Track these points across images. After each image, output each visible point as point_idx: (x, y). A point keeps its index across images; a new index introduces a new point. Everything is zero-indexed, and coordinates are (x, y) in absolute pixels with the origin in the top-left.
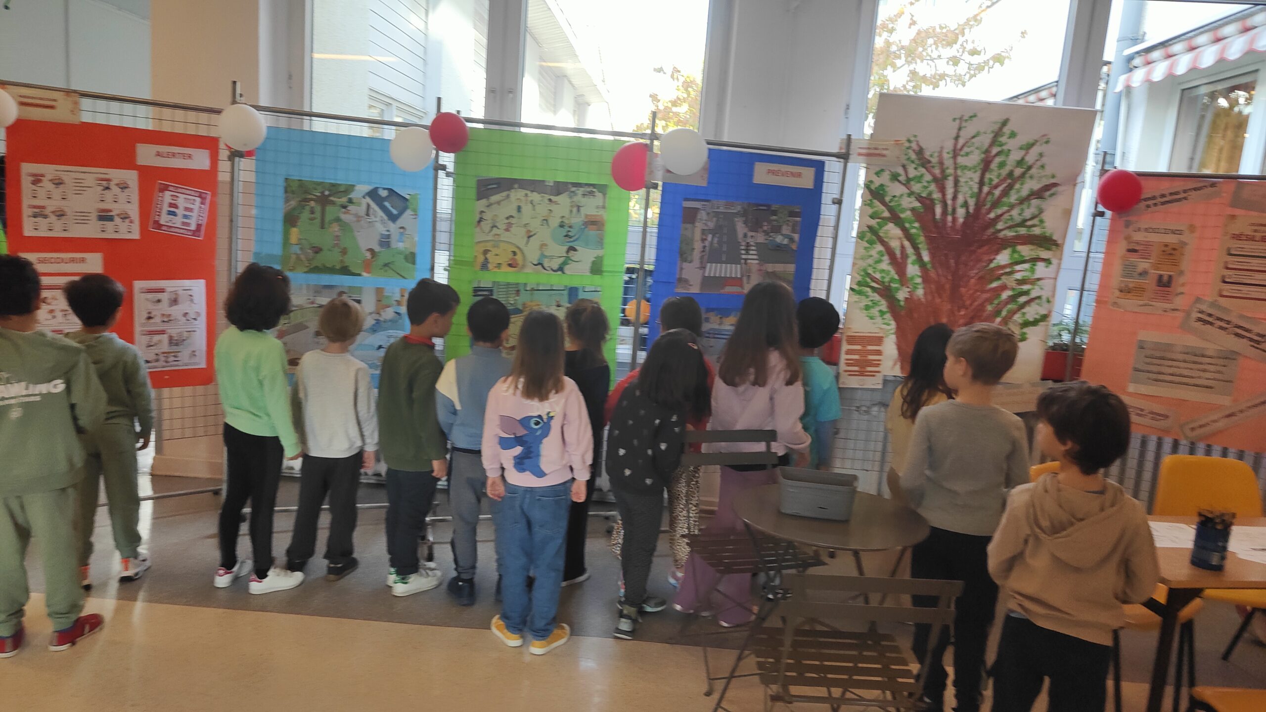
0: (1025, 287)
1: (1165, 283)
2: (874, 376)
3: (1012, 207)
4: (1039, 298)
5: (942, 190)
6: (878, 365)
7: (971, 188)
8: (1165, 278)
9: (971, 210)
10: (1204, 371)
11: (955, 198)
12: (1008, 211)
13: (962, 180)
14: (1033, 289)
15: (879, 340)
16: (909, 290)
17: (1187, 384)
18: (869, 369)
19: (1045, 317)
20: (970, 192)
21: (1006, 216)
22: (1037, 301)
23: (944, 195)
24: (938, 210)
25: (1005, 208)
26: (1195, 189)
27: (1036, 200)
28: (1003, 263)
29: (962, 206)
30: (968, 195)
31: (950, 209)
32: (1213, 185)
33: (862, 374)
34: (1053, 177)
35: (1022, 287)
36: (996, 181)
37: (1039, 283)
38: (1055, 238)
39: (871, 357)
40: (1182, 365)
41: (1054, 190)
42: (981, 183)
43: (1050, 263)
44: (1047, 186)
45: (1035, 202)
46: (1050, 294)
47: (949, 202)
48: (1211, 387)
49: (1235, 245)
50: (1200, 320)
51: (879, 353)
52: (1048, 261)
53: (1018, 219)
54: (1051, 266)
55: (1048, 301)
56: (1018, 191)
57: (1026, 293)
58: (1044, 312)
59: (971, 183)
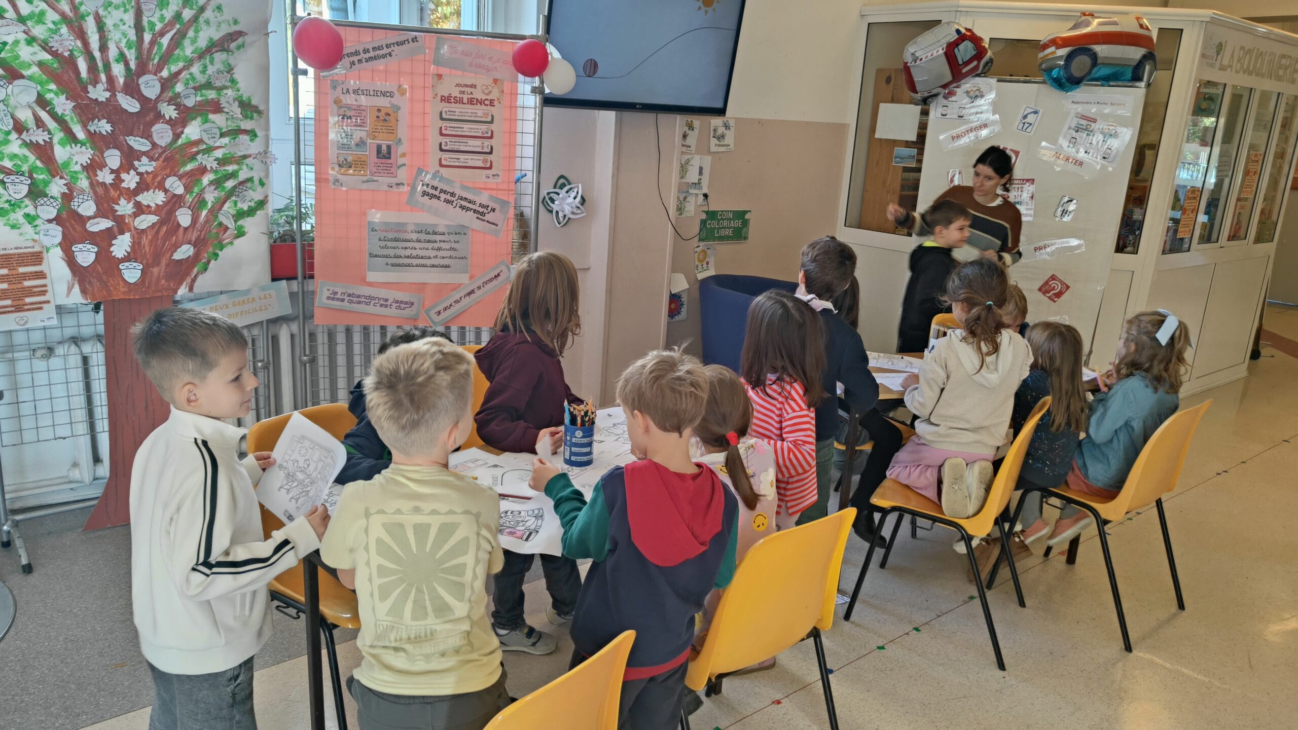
0: (230, 168)
1: (384, 154)
2: (41, 308)
3: (190, 63)
4: (250, 180)
5: (81, 35)
6: (44, 293)
7: (125, 35)
8: (384, 148)
9: (133, 65)
10: (439, 249)
11: (103, 48)
12: (185, 68)
13: (109, 22)
14: (240, 169)
15: (37, 258)
16: (64, 182)
17: (424, 266)
18: (28, 300)
19: (262, 204)
20: (124, 41)
21: (184, 75)
22: (249, 185)
23: (86, 44)
24: (82, 65)
25: (181, 65)
26: (398, 44)
27: (219, 53)
28: (194, 137)
29: (117, 61)
30: (123, 45)
31: (100, 64)
32: (415, 39)
33: (19, 309)
34: (236, 22)
35: (227, 168)
36: (159, 26)
37: (248, 161)
38: (254, 102)
39: (27, 283)
40: (417, 245)
41: (240, 40)
42: (139, 28)
43: (255, 135)
44: (230, 34)
45: (219, 57)
46: (262, 174)
47: (97, 54)
48: (447, 266)
49: (445, 107)
50: (425, 193)
51: (41, 275)
52: (252, 134)
53: (201, 79)
54: (257, 139)
55: (262, 184)
56: (194, 41)
57: (233, 175)
58: (261, 198)
59: (122, 27)
